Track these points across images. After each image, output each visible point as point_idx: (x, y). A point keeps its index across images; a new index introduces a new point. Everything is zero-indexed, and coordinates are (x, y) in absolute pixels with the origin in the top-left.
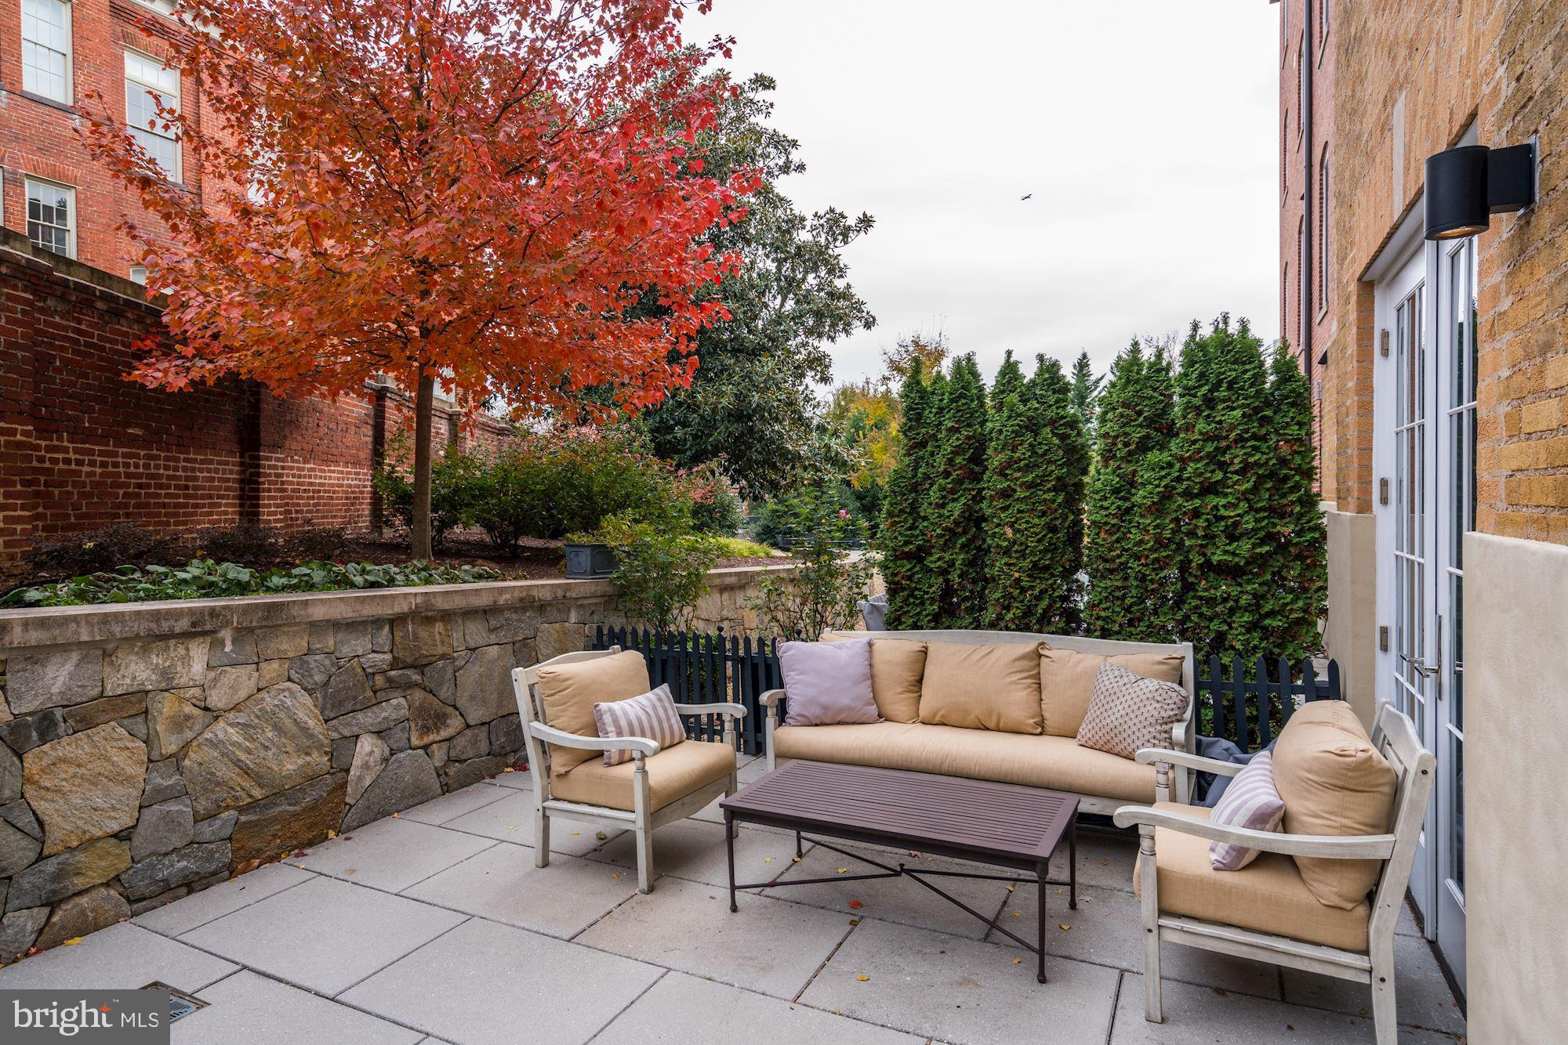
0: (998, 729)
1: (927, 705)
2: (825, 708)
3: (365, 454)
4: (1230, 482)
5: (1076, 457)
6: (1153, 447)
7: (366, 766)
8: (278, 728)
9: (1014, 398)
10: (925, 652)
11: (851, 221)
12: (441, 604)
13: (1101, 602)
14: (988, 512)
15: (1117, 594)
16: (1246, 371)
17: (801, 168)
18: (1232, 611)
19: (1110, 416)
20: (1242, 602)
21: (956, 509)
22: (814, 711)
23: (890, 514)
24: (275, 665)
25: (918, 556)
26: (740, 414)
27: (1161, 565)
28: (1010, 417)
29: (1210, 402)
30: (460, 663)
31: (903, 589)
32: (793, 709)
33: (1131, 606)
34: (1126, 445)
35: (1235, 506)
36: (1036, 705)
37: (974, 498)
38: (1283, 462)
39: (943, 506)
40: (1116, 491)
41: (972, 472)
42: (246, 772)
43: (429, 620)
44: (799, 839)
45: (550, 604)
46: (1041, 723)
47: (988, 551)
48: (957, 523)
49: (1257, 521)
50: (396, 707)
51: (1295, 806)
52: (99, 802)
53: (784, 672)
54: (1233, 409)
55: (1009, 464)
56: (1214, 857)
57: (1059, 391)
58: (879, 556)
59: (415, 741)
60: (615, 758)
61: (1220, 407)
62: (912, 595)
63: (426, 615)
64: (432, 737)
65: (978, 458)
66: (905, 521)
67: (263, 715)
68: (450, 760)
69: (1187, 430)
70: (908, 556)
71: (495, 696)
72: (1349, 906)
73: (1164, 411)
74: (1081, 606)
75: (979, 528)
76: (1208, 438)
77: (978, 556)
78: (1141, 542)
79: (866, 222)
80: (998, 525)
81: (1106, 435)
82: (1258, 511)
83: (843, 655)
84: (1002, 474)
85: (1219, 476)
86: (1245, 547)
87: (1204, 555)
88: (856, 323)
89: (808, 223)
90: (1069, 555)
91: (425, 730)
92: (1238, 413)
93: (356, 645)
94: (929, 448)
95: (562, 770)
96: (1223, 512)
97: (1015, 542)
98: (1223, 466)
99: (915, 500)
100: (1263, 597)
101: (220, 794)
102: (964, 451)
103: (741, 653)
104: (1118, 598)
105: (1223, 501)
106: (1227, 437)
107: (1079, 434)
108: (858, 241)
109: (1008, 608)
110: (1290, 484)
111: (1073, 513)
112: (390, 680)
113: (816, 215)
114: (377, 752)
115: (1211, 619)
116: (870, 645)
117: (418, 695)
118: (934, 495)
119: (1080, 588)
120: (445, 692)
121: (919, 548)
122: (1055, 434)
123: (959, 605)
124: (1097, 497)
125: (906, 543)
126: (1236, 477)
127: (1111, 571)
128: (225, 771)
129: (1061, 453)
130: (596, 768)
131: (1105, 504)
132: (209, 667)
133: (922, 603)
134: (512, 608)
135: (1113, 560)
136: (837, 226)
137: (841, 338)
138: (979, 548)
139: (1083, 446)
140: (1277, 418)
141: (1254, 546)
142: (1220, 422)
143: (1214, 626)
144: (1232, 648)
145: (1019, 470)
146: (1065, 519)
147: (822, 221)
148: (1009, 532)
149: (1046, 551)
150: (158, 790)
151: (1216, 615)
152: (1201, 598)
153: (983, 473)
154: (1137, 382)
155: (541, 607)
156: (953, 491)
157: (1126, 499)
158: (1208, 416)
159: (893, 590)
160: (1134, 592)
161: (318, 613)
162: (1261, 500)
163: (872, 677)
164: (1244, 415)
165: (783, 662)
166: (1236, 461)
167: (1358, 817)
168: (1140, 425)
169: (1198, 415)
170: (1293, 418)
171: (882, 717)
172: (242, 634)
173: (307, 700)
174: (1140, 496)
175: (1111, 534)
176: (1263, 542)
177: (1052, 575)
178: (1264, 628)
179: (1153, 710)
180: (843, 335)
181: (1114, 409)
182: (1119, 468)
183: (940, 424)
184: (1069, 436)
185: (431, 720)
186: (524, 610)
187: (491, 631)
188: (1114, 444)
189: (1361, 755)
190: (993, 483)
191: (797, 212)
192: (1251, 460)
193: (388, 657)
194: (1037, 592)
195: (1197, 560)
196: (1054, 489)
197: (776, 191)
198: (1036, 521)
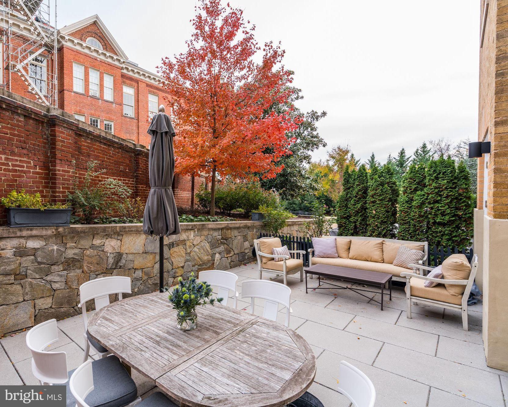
0: (371, 261)
1: (351, 255)
2: (325, 254)
3: (190, 189)
4: (443, 200)
5: (395, 192)
6: (419, 190)
7: (217, 260)
8: (204, 250)
9: (377, 176)
10: (351, 242)
11: (319, 114)
12: (230, 226)
13: (402, 231)
14: (368, 207)
15: (407, 229)
16: (448, 170)
17: (302, 97)
18: (442, 235)
19: (406, 181)
20: (446, 233)
21: (359, 206)
22: (321, 254)
23: (339, 207)
24: (203, 237)
25: (348, 218)
26: (284, 175)
27: (420, 222)
28: (375, 182)
29: (437, 178)
30: (233, 239)
31: (343, 226)
32: (316, 253)
33: (411, 233)
34: (410, 189)
35: (444, 207)
36: (382, 256)
37: (364, 203)
38: (460, 195)
39: (355, 205)
40: (407, 202)
41: (364, 196)
42: (199, 258)
43: (228, 229)
44: (319, 282)
45: (250, 227)
46: (383, 260)
47: (368, 217)
48: (359, 209)
49: (451, 211)
50: (222, 248)
51: (445, 274)
52: (179, 260)
53: (313, 245)
54: (444, 180)
55: (375, 194)
56: (425, 284)
57: (390, 175)
58: (336, 218)
59: (225, 256)
60: (277, 260)
61: (440, 179)
62: (346, 228)
63: (228, 228)
64: (228, 256)
65: (365, 192)
66: (344, 209)
67: (202, 247)
68: (232, 261)
69: (430, 186)
70: (344, 218)
71: (239, 248)
72: (457, 295)
73: (423, 180)
74: (396, 233)
75: (365, 211)
76: (436, 188)
77: (365, 218)
78: (414, 216)
79: (324, 114)
80: (371, 210)
81: (404, 187)
82: (451, 208)
83: (329, 241)
84: (372, 197)
85: (439, 198)
86: (447, 218)
87: (434, 220)
88: (320, 145)
89: (305, 116)
90: (392, 219)
91: (227, 254)
92: (445, 181)
93: (216, 234)
94: (351, 190)
95: (265, 262)
96: (440, 208)
97: (376, 215)
98: (440, 196)
99: (347, 203)
100: (453, 232)
101: (195, 262)
102: (362, 191)
103: (299, 241)
104: (407, 231)
105: (440, 205)
106: (442, 188)
107: (396, 186)
108: (321, 120)
109: (374, 232)
110: (462, 201)
111: (394, 207)
112: (221, 242)
113: (308, 113)
114: (219, 258)
115: (436, 237)
116: (336, 239)
117: (226, 246)
118: (352, 202)
119: (396, 228)
120: (230, 246)
121: (348, 216)
122: (389, 186)
123: (359, 231)
124: (401, 203)
125: (344, 214)
126: (444, 199)
127: (405, 223)
128: (196, 258)
129: (390, 191)
130: (273, 262)
131: (404, 205)
132: (194, 236)
133: (348, 230)
134: (243, 227)
135: (406, 220)
136: (315, 116)
137: (315, 150)
138: (365, 216)
139: (397, 189)
140: (459, 182)
141: (450, 218)
142: (440, 184)
143: (437, 239)
144: (443, 245)
145: (378, 196)
146: (391, 209)
147: (309, 115)
148: (374, 212)
149: (385, 217)
150: (187, 259)
151: (438, 236)
152: (433, 231)
153: (367, 196)
154: (414, 172)
155: (248, 228)
156: (358, 201)
157: (410, 204)
158: (436, 182)
159: (340, 227)
160: (412, 229)
161: (210, 226)
162: (452, 205)
163: (336, 247)
164: (447, 182)
165: (313, 242)
166: (445, 194)
167: (460, 276)
168: (415, 184)
169: (433, 181)
170: (463, 183)
171: (339, 257)
172: (198, 230)
173: (208, 244)
174: (414, 203)
175: (405, 213)
176: (453, 216)
177: (387, 224)
178: (453, 240)
179: (414, 257)
180: (316, 149)
181: (407, 179)
182: (408, 195)
183: (354, 183)
184: (393, 187)
185: (228, 252)
186: (245, 228)
187: (239, 232)
188: (407, 189)
189: (461, 263)
190: (369, 199)
191: (301, 112)
192: (450, 194)
193: (221, 237)
194: (382, 228)
195: (432, 221)
196: (388, 201)
197: (295, 106)
198: (383, 209)
